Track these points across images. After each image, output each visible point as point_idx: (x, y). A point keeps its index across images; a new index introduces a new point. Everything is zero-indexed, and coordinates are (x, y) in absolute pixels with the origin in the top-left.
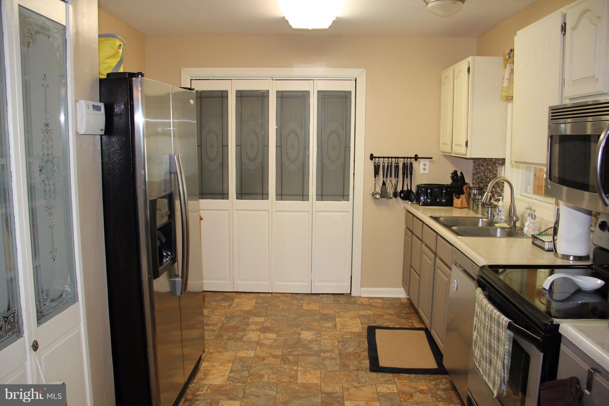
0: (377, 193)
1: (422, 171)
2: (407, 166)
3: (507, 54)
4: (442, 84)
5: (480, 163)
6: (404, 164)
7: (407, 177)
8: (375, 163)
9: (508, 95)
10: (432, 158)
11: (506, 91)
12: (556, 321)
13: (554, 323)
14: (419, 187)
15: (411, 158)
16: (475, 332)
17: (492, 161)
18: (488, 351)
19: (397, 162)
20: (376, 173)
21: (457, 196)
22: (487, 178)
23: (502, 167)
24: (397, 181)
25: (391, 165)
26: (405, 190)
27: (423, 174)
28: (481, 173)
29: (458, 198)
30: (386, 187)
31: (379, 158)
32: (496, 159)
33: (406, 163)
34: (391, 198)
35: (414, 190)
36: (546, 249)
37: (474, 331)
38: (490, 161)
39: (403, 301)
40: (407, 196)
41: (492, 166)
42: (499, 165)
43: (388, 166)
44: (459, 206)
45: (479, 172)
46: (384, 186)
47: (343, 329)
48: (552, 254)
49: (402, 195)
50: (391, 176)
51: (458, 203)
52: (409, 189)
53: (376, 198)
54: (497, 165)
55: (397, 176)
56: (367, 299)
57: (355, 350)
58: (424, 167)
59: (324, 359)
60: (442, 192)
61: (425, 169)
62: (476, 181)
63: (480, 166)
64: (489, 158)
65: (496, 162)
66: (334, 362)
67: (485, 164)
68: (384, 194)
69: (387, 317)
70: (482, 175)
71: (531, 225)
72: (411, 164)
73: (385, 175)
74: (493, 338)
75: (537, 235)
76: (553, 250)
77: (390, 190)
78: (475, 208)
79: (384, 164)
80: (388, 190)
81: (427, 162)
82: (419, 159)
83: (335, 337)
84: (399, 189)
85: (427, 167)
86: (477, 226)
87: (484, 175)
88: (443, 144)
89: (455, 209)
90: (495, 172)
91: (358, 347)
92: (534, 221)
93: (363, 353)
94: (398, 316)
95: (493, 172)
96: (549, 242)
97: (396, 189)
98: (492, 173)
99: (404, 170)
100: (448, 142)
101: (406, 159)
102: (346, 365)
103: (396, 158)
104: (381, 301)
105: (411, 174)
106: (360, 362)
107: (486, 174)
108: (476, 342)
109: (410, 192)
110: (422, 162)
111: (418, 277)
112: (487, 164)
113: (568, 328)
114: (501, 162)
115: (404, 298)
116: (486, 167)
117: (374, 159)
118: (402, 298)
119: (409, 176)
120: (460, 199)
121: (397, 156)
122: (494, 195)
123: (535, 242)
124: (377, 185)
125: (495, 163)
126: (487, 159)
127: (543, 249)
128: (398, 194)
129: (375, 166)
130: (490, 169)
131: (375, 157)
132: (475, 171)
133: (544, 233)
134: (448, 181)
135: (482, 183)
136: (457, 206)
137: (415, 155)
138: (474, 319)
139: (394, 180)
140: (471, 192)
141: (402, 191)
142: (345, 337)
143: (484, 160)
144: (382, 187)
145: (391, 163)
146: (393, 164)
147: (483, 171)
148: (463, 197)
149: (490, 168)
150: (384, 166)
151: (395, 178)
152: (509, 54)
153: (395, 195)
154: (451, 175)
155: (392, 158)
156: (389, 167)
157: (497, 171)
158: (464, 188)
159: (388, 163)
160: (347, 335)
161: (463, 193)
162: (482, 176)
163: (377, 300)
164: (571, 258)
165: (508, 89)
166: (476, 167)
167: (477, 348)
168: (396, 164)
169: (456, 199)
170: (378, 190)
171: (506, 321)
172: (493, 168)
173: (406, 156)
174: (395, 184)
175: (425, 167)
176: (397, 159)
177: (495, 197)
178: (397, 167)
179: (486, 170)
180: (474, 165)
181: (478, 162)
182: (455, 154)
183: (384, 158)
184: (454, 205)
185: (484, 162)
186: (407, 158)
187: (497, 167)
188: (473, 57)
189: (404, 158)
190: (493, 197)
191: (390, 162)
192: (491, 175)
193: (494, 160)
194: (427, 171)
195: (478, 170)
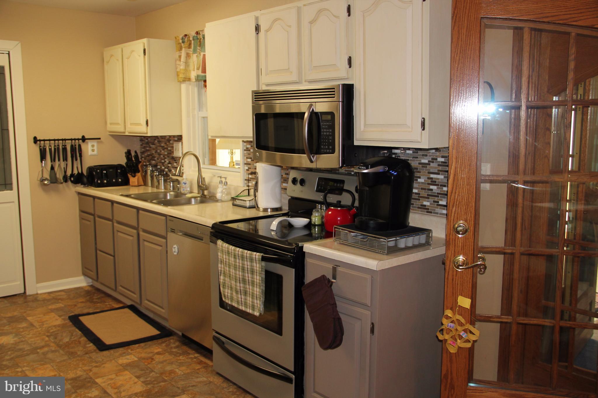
0: (46, 179)
1: (90, 153)
2: (76, 148)
3: (181, 38)
4: (105, 63)
5: (150, 141)
6: (72, 146)
7: (76, 160)
8: (40, 146)
9: (186, 77)
10: (100, 139)
11: (184, 73)
12: (300, 244)
13: (300, 246)
14: (91, 169)
15: (78, 139)
16: (221, 277)
17: (165, 139)
18: (242, 284)
19: (64, 144)
20: (43, 157)
21: (133, 174)
22: (160, 155)
23: (179, 143)
24: (67, 165)
25: (58, 148)
26: (75, 174)
27: (92, 155)
28: (152, 150)
29: (134, 176)
30: (55, 171)
31: (44, 140)
32: (170, 136)
33: (74, 145)
34: (62, 183)
35: (85, 173)
36: (247, 207)
37: (221, 275)
38: (162, 138)
39: (87, 289)
40: (78, 179)
41: (166, 143)
42: (174, 142)
43: (55, 149)
44: (136, 184)
45: (149, 150)
46: (53, 171)
47: (43, 325)
48: (254, 209)
49: (72, 179)
50: (59, 160)
51: (134, 181)
52: (80, 172)
53: (45, 184)
54: (171, 142)
55: (65, 159)
56: (47, 294)
57: (71, 338)
58: (92, 148)
59: (45, 354)
60: (117, 172)
61: (93, 150)
62: (145, 159)
63: (150, 144)
64: (161, 136)
65: (171, 139)
66: (57, 354)
67: (156, 141)
68: (54, 180)
69: (80, 305)
70: (154, 152)
71: (224, 191)
72: (80, 146)
73: (53, 160)
74: (247, 273)
75: (235, 197)
76: (255, 207)
77: (60, 176)
78: (156, 184)
79: (50, 147)
80: (58, 176)
81: (95, 143)
82: (87, 141)
83: (40, 333)
84: (69, 173)
85: (95, 148)
86: (166, 199)
87: (156, 152)
88: (111, 124)
89: (131, 187)
90: (169, 149)
91: (72, 335)
92: (226, 187)
93: (81, 339)
94: (91, 301)
95: (167, 148)
96: (249, 201)
97: (65, 172)
98: (166, 150)
99: (72, 153)
100: (120, 120)
101: (73, 141)
102: (72, 353)
103: (62, 140)
104: (63, 293)
105: (81, 156)
106: (85, 347)
107: (159, 151)
108: (224, 284)
109: (81, 175)
110: (90, 143)
111: (112, 258)
112: (159, 142)
113: (311, 246)
114: (176, 139)
115: (86, 287)
116: (158, 145)
117: (38, 142)
118: (84, 287)
119: (79, 158)
120: (136, 177)
121: (64, 138)
122: (171, 170)
123: (235, 203)
124: (45, 170)
125: (169, 140)
126: (159, 137)
127: (245, 207)
128: (68, 178)
129: (41, 150)
130: (163, 147)
131: (40, 141)
132: (143, 150)
133: (240, 195)
134: (123, 161)
135: (155, 160)
136: (134, 184)
137: (82, 136)
138: (219, 266)
139: (63, 164)
140: (147, 169)
141: (72, 175)
142: (52, 331)
143: (154, 138)
144: (50, 171)
145: (58, 145)
146: (61, 148)
147: (154, 149)
148: (139, 175)
149: (162, 145)
150: (50, 150)
151: (64, 161)
152: (182, 39)
153: (65, 179)
154: (124, 155)
155: (58, 140)
156: (57, 149)
157: (173, 147)
158: (139, 166)
159: (55, 146)
160: (52, 329)
161: (139, 172)
162: (153, 154)
163: (59, 293)
164: (269, 210)
165: (186, 71)
166: (144, 145)
167: (226, 288)
168: (63, 147)
169: (132, 178)
170: (47, 175)
171: (259, 255)
172: (167, 145)
173: (73, 138)
174: (64, 168)
175: (94, 148)
176: (64, 141)
177: (172, 172)
178: (65, 149)
179: (158, 148)
180: (141, 143)
181: (146, 141)
182: (129, 133)
183: (50, 140)
184: (131, 183)
185: (155, 140)
186: (75, 139)
187: (173, 144)
188: (148, 39)
189: (71, 140)
190: (170, 172)
191: (56, 145)
192: (164, 152)
193: (168, 137)
194: (95, 153)
195: (148, 149)
